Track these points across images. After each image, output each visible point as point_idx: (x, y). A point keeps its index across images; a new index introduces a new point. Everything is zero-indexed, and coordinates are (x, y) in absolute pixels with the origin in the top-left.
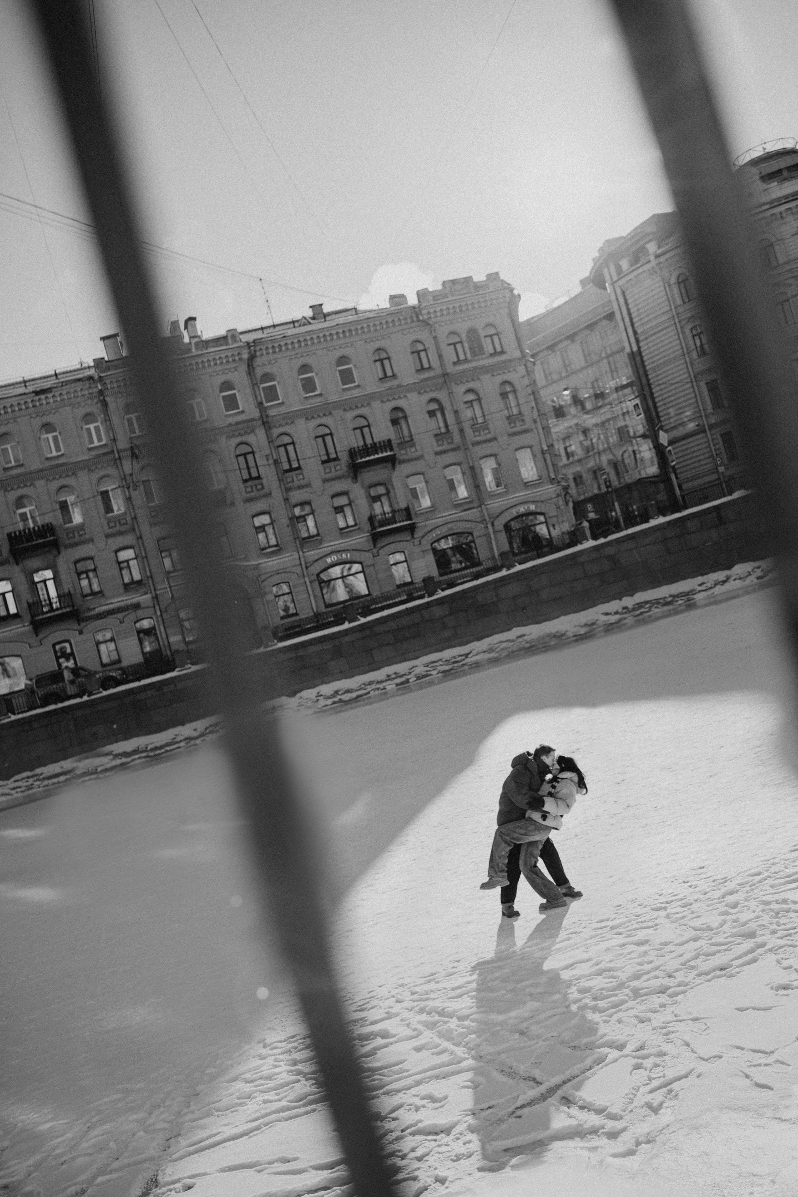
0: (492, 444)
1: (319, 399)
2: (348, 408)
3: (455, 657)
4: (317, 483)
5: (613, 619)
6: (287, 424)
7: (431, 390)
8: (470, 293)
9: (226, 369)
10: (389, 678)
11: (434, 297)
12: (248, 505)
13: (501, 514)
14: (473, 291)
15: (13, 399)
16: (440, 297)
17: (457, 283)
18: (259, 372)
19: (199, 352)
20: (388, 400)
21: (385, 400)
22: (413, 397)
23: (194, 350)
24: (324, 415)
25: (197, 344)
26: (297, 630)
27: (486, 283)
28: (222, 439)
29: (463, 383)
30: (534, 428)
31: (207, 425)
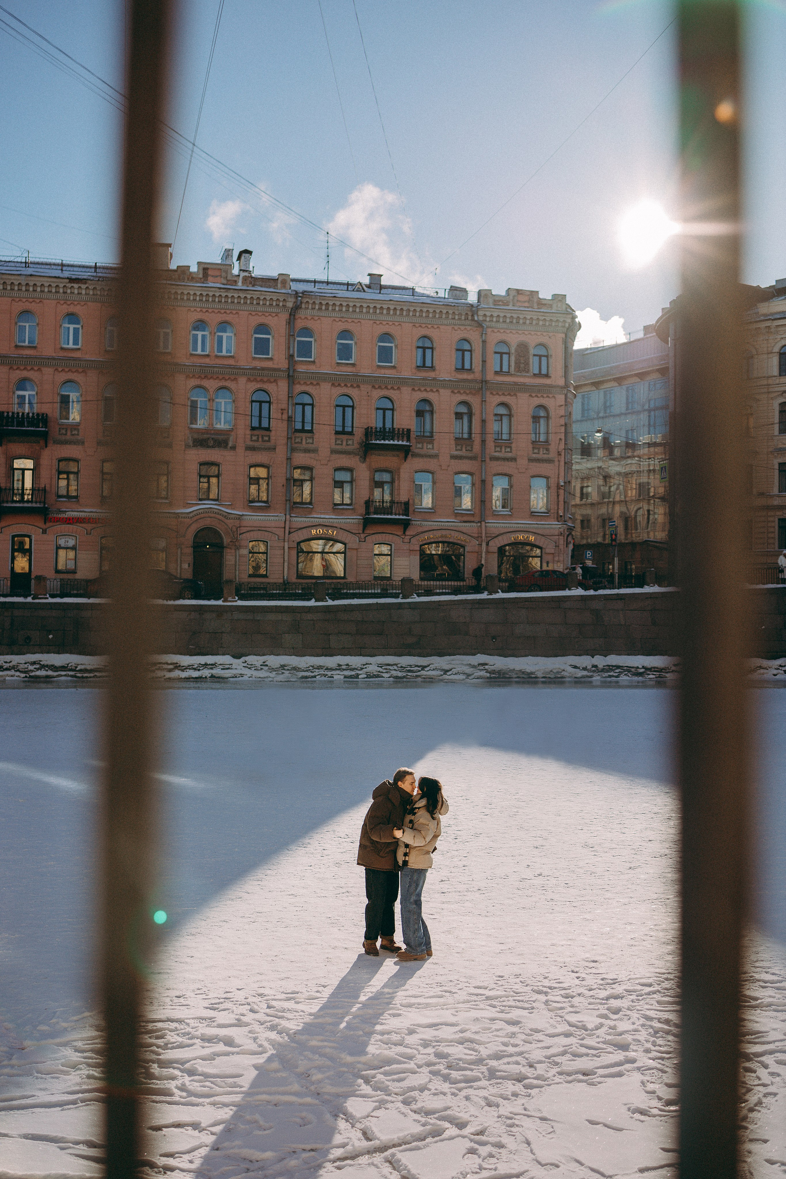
0: (512, 464)
1: (350, 369)
2: (377, 387)
3: (411, 666)
4: (324, 452)
5: (580, 673)
6: (312, 384)
7: (465, 392)
8: (532, 307)
9: (267, 312)
10: (339, 667)
11: (495, 301)
12: (249, 453)
13: (498, 536)
14: (535, 306)
15: (46, 279)
16: (500, 303)
17: (521, 294)
18: (300, 324)
19: (244, 288)
20: (419, 390)
21: (416, 389)
22: (445, 393)
23: (240, 284)
24: (352, 386)
25: (245, 279)
26: (262, 592)
27: (551, 302)
28: (242, 380)
29: (499, 395)
30: (556, 460)
31: (231, 362)
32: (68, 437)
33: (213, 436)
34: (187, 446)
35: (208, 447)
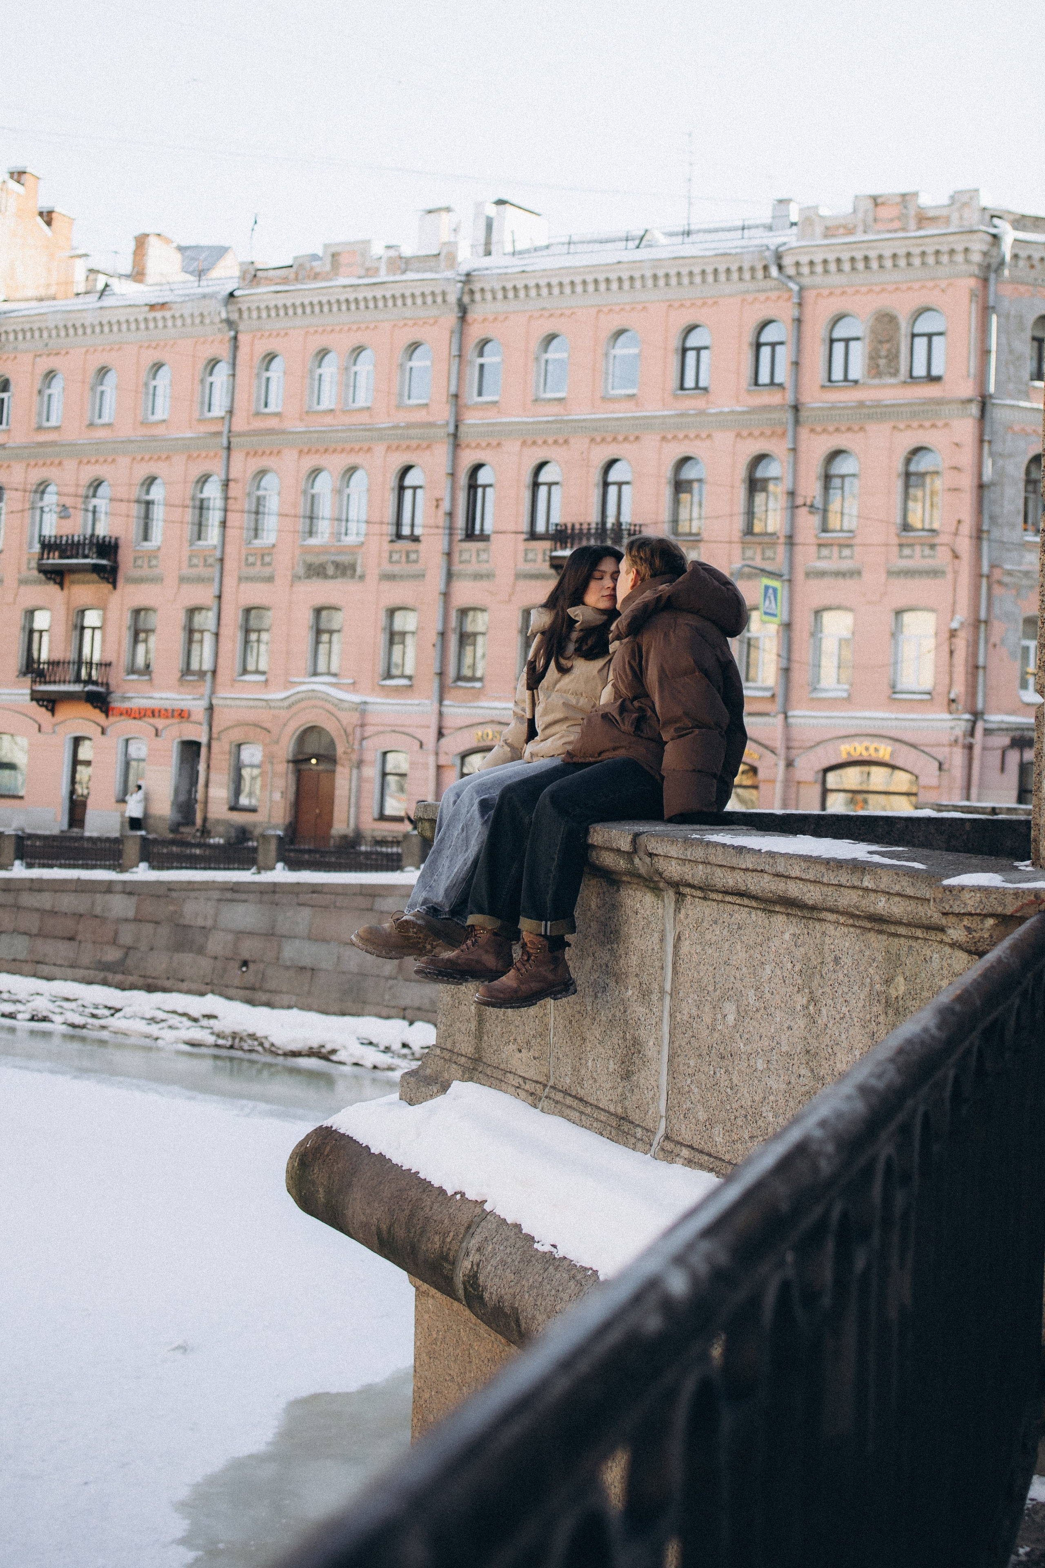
0: (849, 583)
1: (556, 409)
2: (598, 439)
4: (505, 577)
6: (488, 444)
7: (760, 435)
8: (904, 229)
9: (420, 318)
11: (827, 228)
12: (386, 585)
13: (818, 744)
14: (912, 224)
15: (121, 311)
16: (841, 231)
17: (883, 204)
18: (475, 332)
19: (391, 278)
20: (674, 438)
21: (669, 436)
22: (724, 439)
23: (383, 271)
24: (556, 442)
25: (392, 262)
27: (944, 212)
28: (380, 449)
29: (829, 433)
30: (949, 569)
31: (364, 418)
32: (145, 572)
33: (333, 558)
34: (296, 578)
35: (326, 577)
